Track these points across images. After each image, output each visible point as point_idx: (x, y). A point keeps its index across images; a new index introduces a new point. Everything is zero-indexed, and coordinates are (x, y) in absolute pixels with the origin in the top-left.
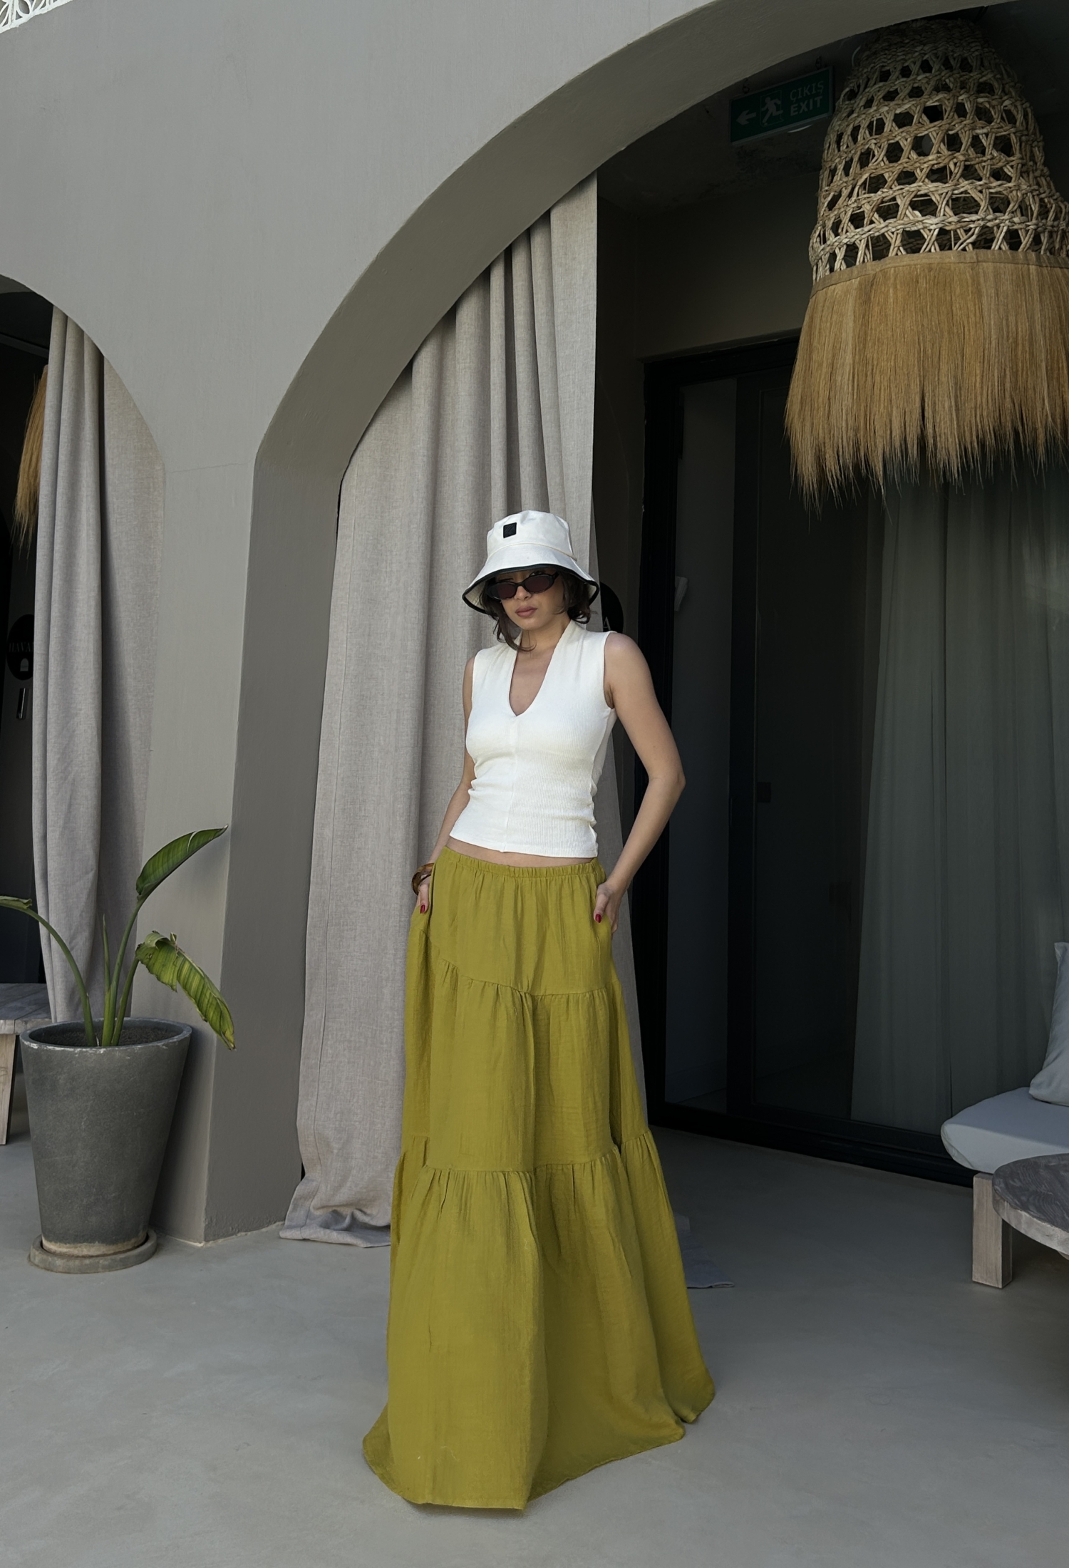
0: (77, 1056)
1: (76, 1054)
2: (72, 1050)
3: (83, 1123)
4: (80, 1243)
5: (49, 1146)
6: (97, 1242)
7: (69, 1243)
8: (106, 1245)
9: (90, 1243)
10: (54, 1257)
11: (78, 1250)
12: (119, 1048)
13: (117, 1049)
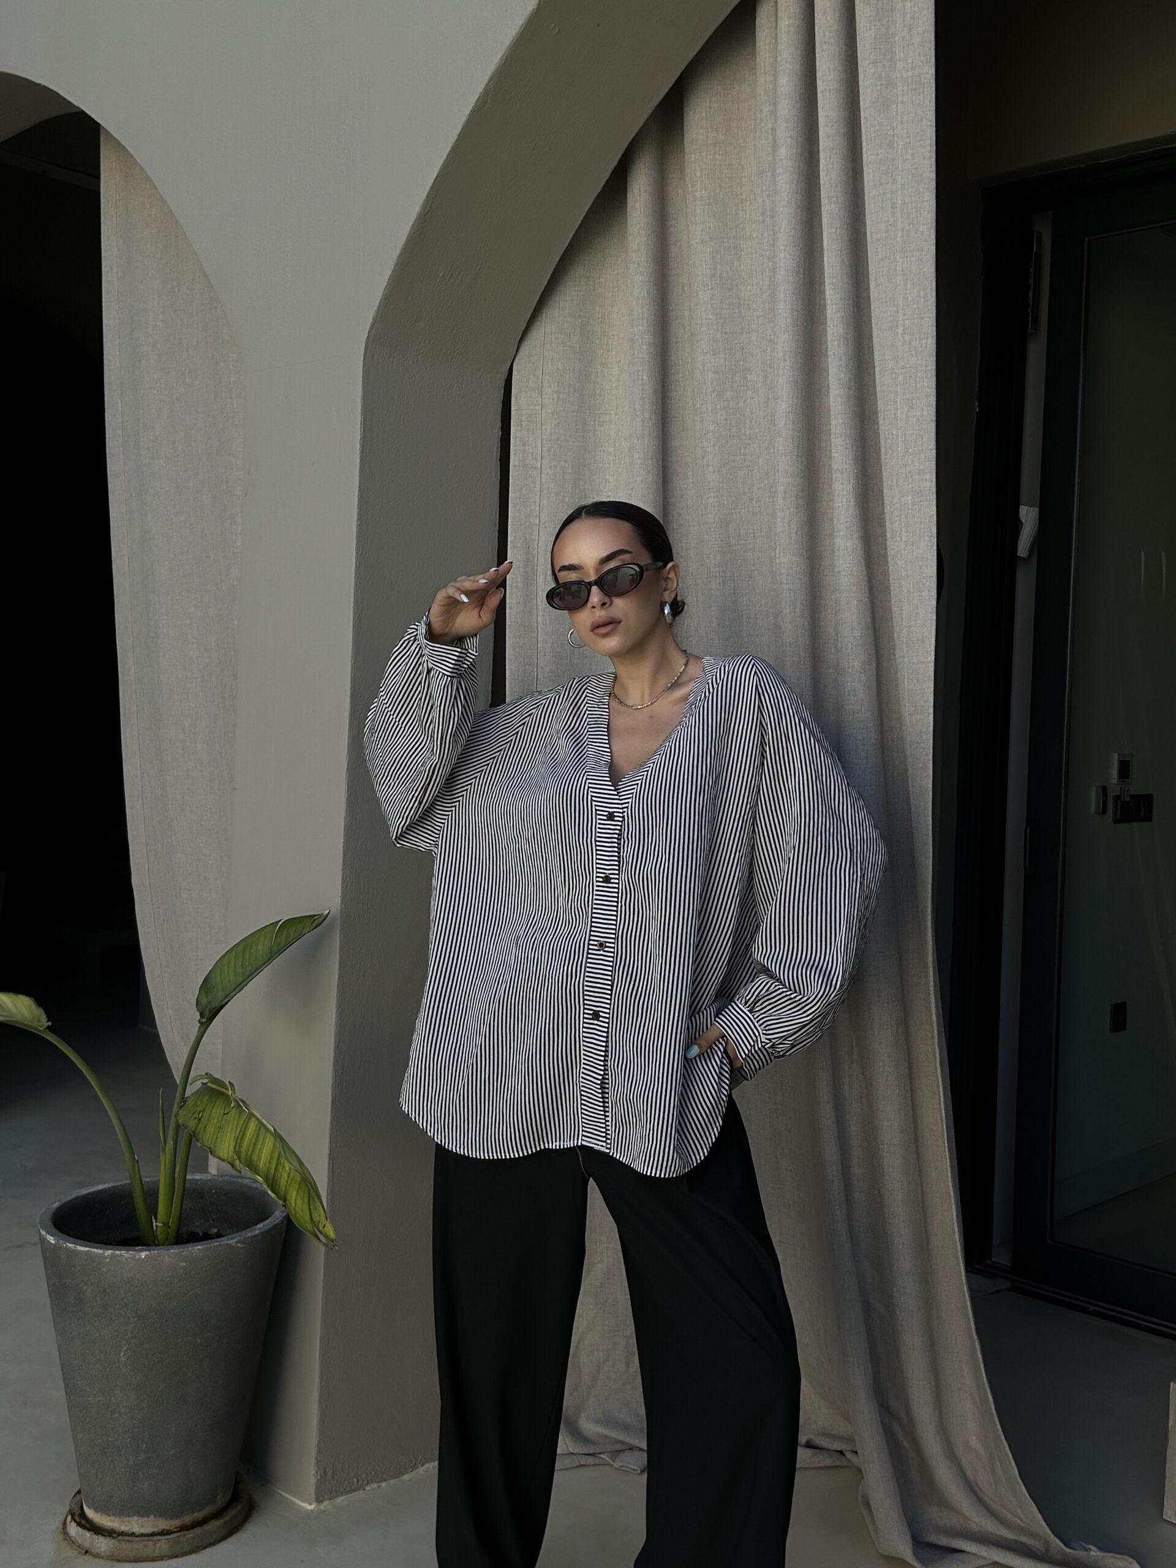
0: (108, 1260)
1: (106, 1258)
2: (101, 1251)
3: (122, 1354)
4: (129, 1516)
5: (77, 1380)
6: (152, 1516)
7: (114, 1515)
8: (166, 1519)
9: (143, 1516)
10: (93, 1533)
11: (126, 1526)
12: (168, 1250)
13: (167, 1252)
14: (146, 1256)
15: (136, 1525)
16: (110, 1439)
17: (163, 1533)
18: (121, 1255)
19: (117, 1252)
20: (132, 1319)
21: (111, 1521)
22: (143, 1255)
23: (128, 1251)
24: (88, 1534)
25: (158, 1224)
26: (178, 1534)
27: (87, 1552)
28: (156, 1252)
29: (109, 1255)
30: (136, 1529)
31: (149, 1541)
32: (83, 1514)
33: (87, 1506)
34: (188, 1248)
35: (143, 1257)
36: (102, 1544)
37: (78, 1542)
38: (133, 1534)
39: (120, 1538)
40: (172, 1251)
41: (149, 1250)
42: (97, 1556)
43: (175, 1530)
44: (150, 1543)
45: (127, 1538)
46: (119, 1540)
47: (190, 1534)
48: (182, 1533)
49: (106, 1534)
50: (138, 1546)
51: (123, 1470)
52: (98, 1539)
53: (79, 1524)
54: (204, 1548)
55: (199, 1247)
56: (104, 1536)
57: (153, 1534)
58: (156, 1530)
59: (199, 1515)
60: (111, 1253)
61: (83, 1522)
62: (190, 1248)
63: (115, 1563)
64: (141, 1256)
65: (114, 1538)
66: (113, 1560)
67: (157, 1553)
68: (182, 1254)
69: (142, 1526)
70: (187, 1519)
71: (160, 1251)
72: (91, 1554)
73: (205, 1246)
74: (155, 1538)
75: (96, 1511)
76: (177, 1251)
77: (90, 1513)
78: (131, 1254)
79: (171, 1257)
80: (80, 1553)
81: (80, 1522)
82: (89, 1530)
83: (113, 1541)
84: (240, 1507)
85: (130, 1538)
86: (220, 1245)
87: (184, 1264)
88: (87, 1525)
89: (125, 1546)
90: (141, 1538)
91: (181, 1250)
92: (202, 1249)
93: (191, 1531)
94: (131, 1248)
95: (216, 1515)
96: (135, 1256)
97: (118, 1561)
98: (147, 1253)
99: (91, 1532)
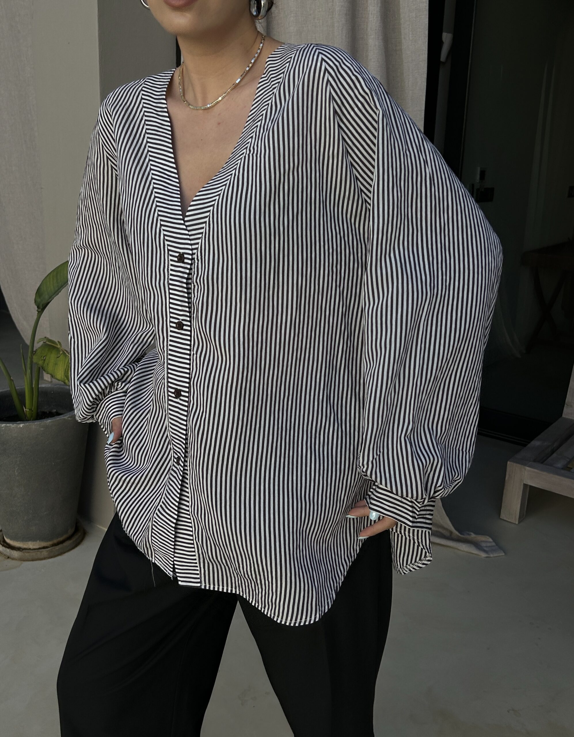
0: (3, 429)
4: (27, 541)
7: (20, 541)
8: (45, 542)
9: (34, 541)
11: (26, 546)
12: (34, 422)
13: (33, 424)
14: (23, 426)
15: (30, 545)
17: (44, 548)
18: (10, 426)
19: (8, 425)
21: (19, 544)
22: (21, 425)
23: (13, 424)
24: (8, 550)
25: (27, 410)
26: (51, 548)
27: (8, 558)
28: (28, 424)
29: (4, 426)
30: (31, 547)
31: (38, 551)
32: (4, 541)
33: (6, 537)
34: (44, 421)
35: (21, 426)
36: (15, 554)
38: (30, 549)
39: (24, 551)
40: (36, 423)
41: (24, 423)
42: (13, 559)
43: (50, 546)
44: (39, 553)
45: (27, 551)
46: (24, 552)
47: (57, 548)
48: (53, 547)
49: (17, 549)
50: (33, 554)
51: (22, 522)
52: (13, 552)
53: (3, 546)
54: (64, 553)
55: (49, 421)
56: (16, 550)
57: (39, 548)
58: (41, 546)
59: (61, 539)
61: (5, 544)
62: (45, 422)
63: (22, 562)
64: (20, 426)
65: (21, 551)
66: (21, 560)
67: (42, 557)
68: (41, 424)
69: (34, 545)
70: (55, 541)
71: (29, 424)
72: (10, 558)
73: (52, 420)
74: (41, 550)
75: (11, 539)
76: (38, 423)
77: (8, 541)
78: (15, 426)
79: (35, 426)
80: (5, 558)
82: (8, 548)
83: (20, 553)
84: (79, 534)
85: (29, 551)
86: (60, 419)
87: (43, 429)
88: (7, 546)
89: (27, 554)
90: (33, 551)
91: (40, 422)
92: (51, 422)
93: (57, 546)
94: (15, 422)
95: (69, 538)
96: (17, 426)
97: (24, 561)
98: (23, 424)
99: (10, 549)
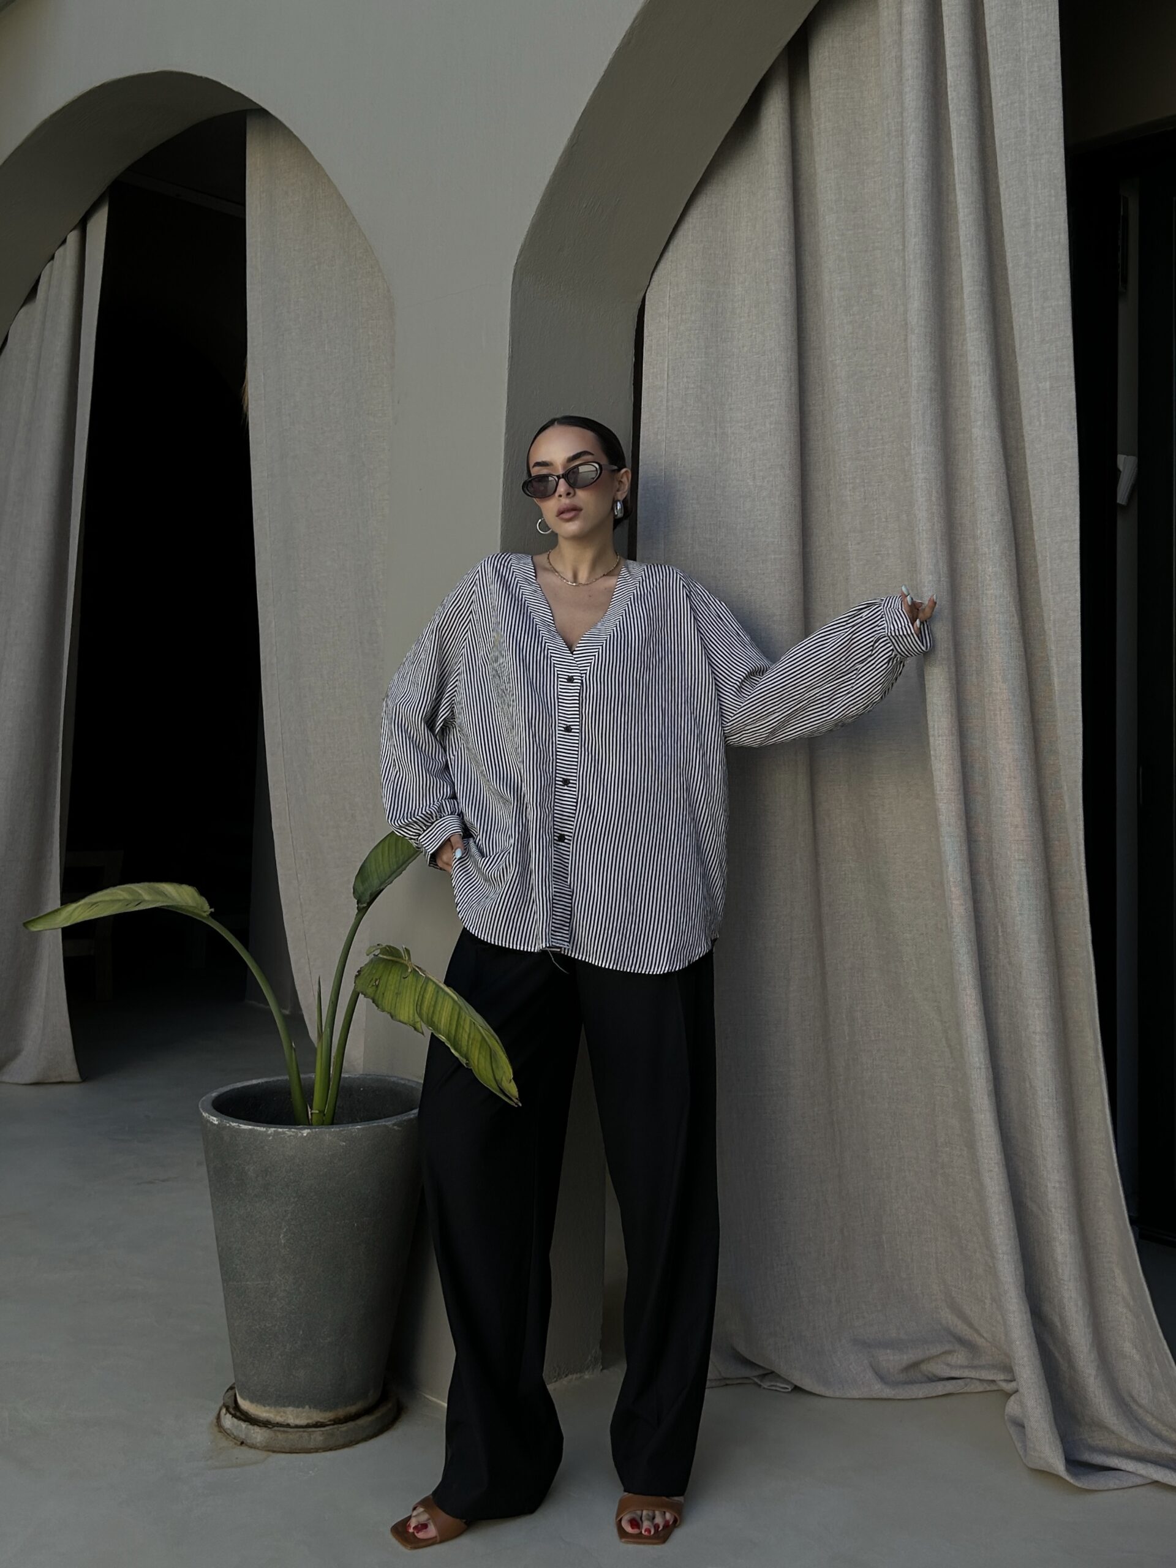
0: (271, 1138)
1: (269, 1136)
2: (263, 1129)
3: (282, 1236)
4: (284, 1406)
5: (237, 1265)
6: (307, 1407)
7: (269, 1405)
8: (321, 1411)
9: (298, 1407)
10: (248, 1423)
11: (281, 1416)
12: (329, 1128)
13: (327, 1130)
14: (308, 1134)
15: (292, 1416)
16: (267, 1325)
17: (317, 1425)
18: (284, 1133)
19: (280, 1130)
20: (292, 1200)
21: (267, 1412)
22: (305, 1132)
23: (290, 1129)
24: (244, 1425)
25: (313, 1111)
26: (331, 1427)
27: (242, 1443)
28: (317, 1130)
29: (271, 1133)
30: (292, 1421)
31: (304, 1432)
32: (237, 1406)
33: (242, 1397)
34: (348, 1127)
35: (305, 1135)
36: (258, 1435)
37: (233, 1434)
38: (288, 1426)
39: (276, 1428)
40: (333, 1130)
41: (310, 1129)
42: (252, 1446)
43: (329, 1423)
44: (305, 1434)
45: (282, 1429)
46: (275, 1430)
47: (344, 1428)
48: (336, 1426)
49: (261, 1424)
50: (293, 1436)
51: (280, 1357)
52: (254, 1430)
53: (234, 1416)
54: (357, 1443)
55: (359, 1127)
56: (260, 1426)
57: (308, 1426)
58: (310, 1421)
59: (352, 1409)
60: (274, 1131)
61: (238, 1414)
62: (350, 1128)
63: (271, 1453)
64: (303, 1134)
65: (270, 1428)
66: (269, 1451)
67: (311, 1445)
68: (343, 1132)
69: (297, 1417)
70: (341, 1412)
71: (320, 1130)
72: (246, 1445)
73: (363, 1126)
74: (310, 1430)
75: (252, 1401)
76: (338, 1129)
77: (244, 1404)
78: (294, 1132)
79: (331, 1135)
80: (236, 1444)
81: (235, 1414)
82: (245, 1421)
83: (268, 1431)
84: (390, 1405)
85: (286, 1429)
86: (378, 1126)
87: (344, 1144)
88: (242, 1417)
89: (280, 1436)
90: (296, 1430)
91: (341, 1129)
92: (361, 1128)
93: (345, 1425)
94: (293, 1127)
95: (367, 1411)
96: (297, 1134)
97: (274, 1452)
98: (309, 1131)
99: (247, 1423)
